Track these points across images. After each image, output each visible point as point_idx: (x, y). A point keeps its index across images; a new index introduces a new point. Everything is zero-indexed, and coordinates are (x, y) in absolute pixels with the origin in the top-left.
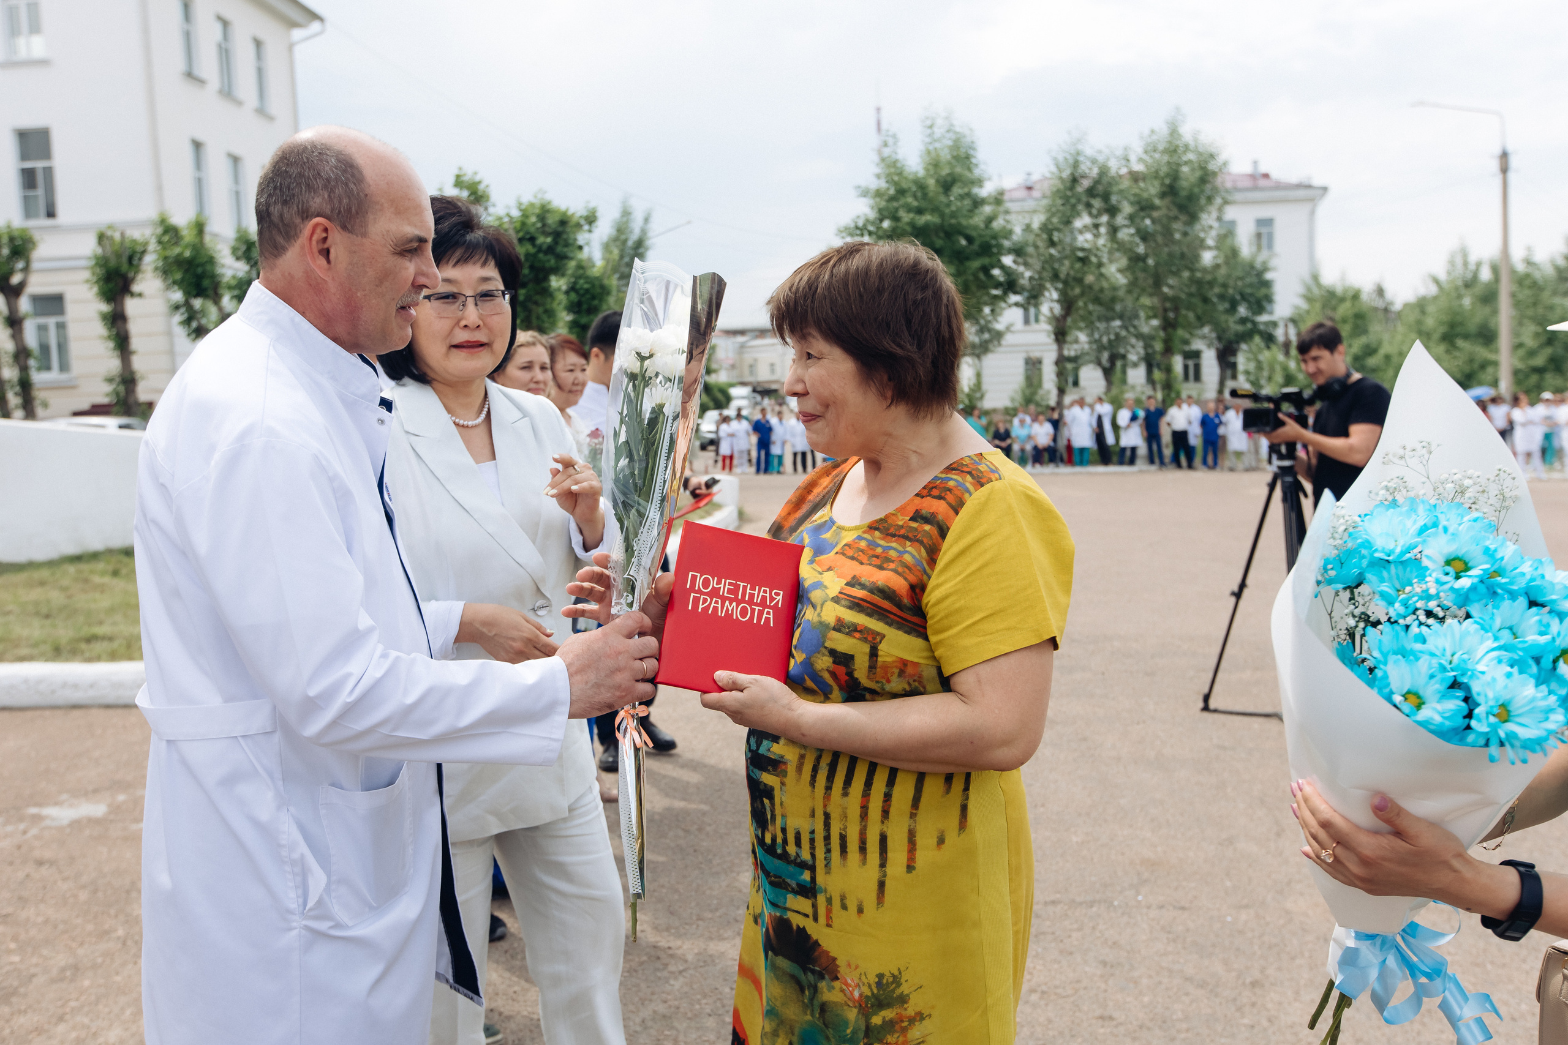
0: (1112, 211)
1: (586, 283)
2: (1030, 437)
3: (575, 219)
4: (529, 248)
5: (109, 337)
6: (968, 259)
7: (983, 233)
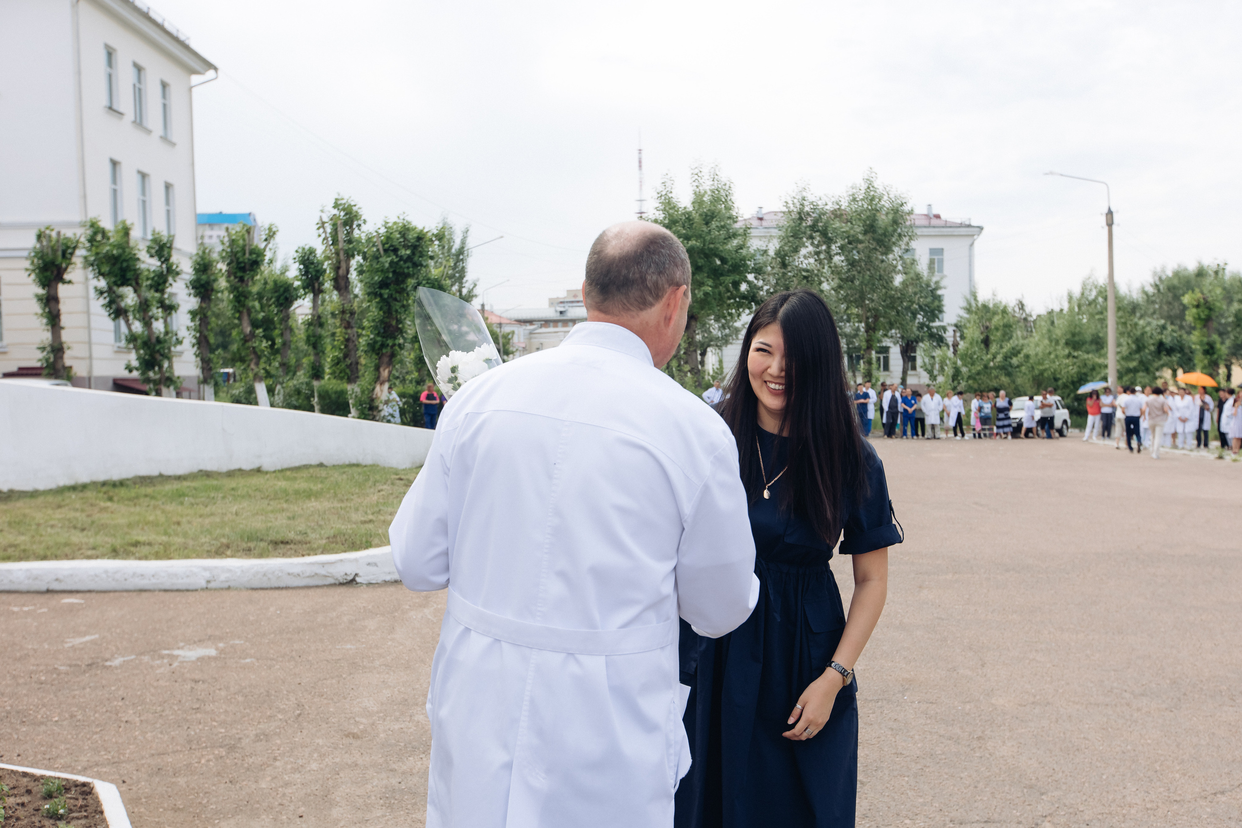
0: (829, 241)
3: (428, 236)
4: (392, 257)
5: (42, 315)
7: (734, 256)
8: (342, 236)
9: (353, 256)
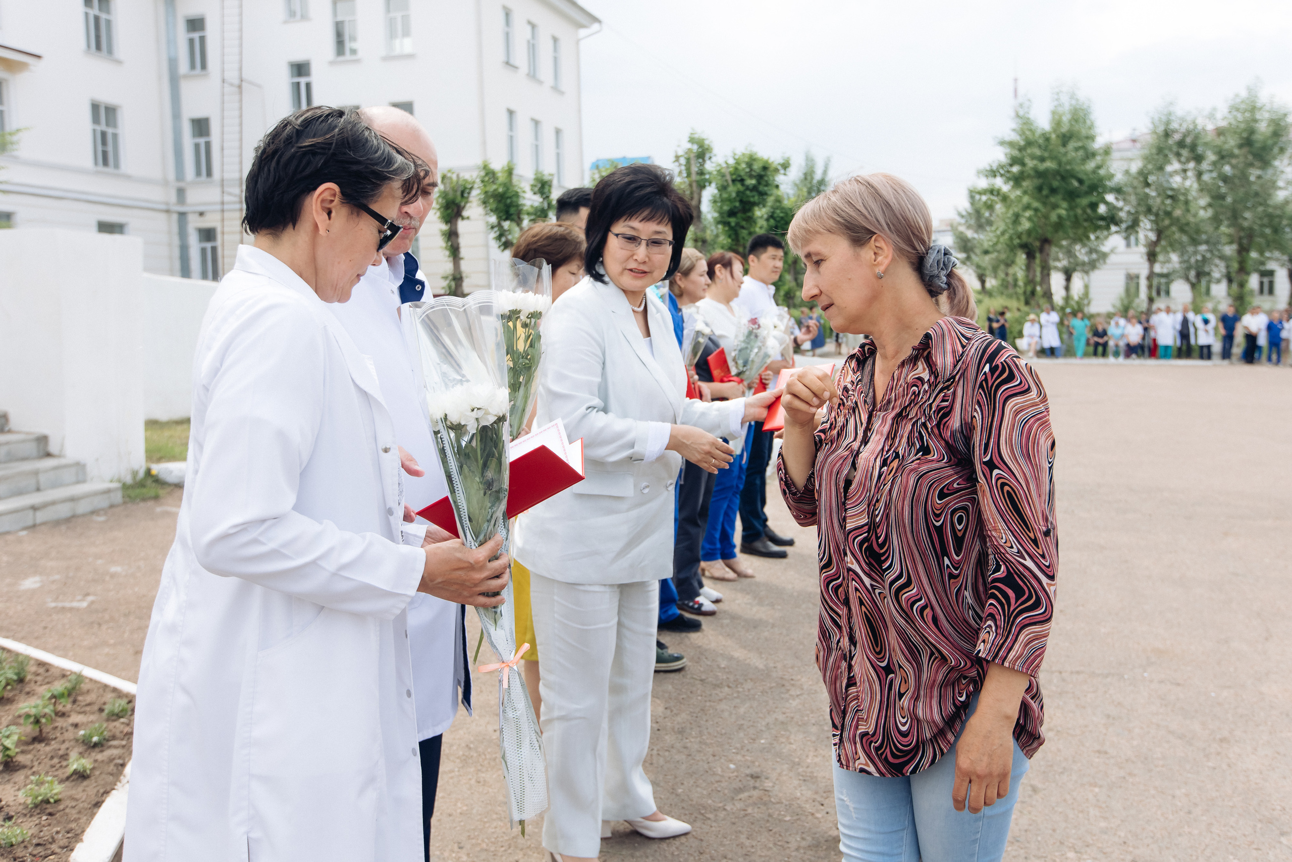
0: (1199, 159)
1: (782, 212)
2: (1123, 336)
3: (775, 165)
4: (739, 186)
5: (446, 248)
6: (1078, 196)
7: (1091, 176)
8: (694, 169)
9: (704, 187)
